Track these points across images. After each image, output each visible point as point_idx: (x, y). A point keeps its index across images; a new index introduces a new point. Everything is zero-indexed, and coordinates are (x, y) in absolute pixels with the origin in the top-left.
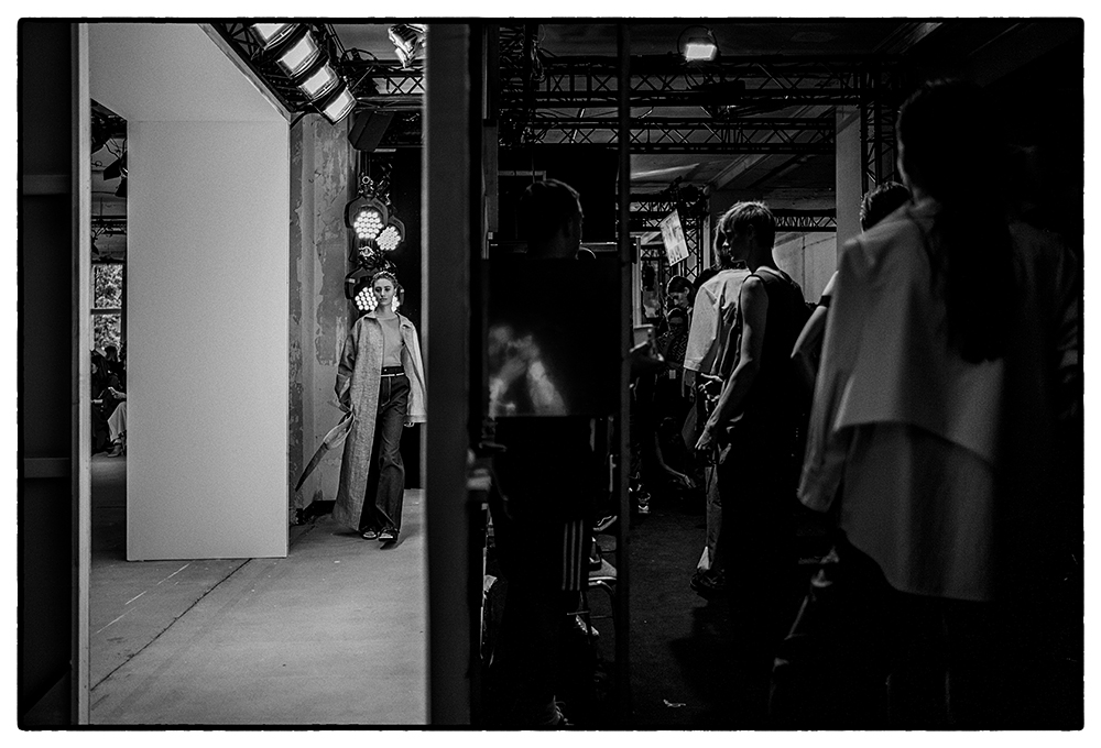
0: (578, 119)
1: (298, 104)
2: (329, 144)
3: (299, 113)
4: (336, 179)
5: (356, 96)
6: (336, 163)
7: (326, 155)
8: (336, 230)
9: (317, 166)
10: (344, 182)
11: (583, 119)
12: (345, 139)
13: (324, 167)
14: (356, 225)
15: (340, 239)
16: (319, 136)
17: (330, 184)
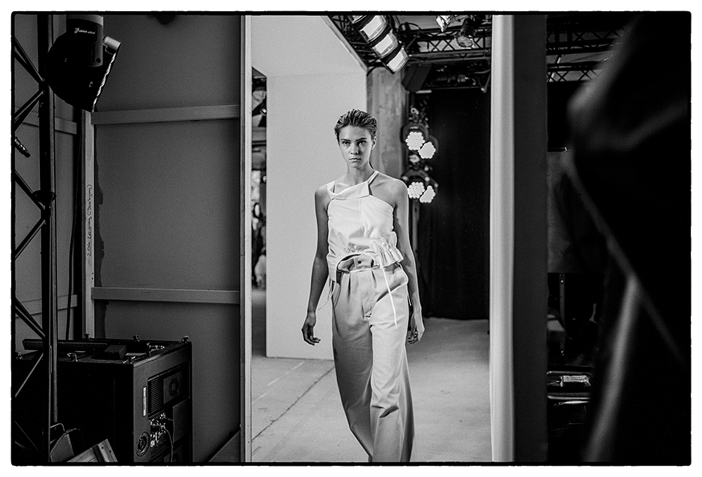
0: (556, 64)
1: (370, 61)
2: (389, 88)
3: (371, 68)
4: (393, 111)
5: (408, 54)
6: (394, 100)
7: (387, 95)
8: (394, 145)
9: (382, 102)
10: (399, 112)
11: (560, 64)
12: (399, 84)
13: (386, 104)
14: (406, 141)
15: (396, 151)
16: (383, 82)
17: (390, 115)
